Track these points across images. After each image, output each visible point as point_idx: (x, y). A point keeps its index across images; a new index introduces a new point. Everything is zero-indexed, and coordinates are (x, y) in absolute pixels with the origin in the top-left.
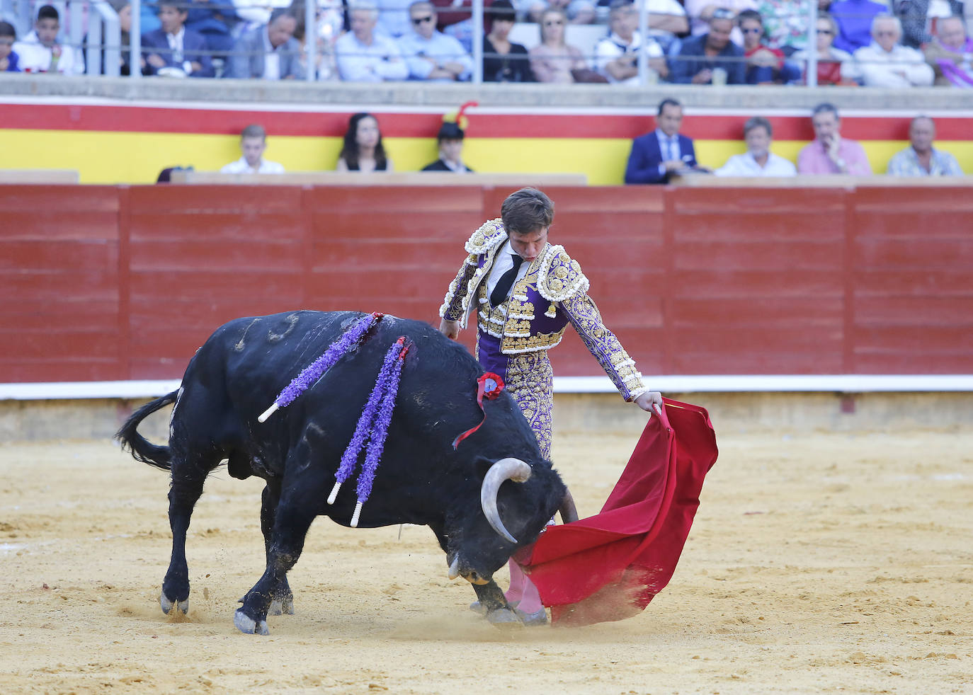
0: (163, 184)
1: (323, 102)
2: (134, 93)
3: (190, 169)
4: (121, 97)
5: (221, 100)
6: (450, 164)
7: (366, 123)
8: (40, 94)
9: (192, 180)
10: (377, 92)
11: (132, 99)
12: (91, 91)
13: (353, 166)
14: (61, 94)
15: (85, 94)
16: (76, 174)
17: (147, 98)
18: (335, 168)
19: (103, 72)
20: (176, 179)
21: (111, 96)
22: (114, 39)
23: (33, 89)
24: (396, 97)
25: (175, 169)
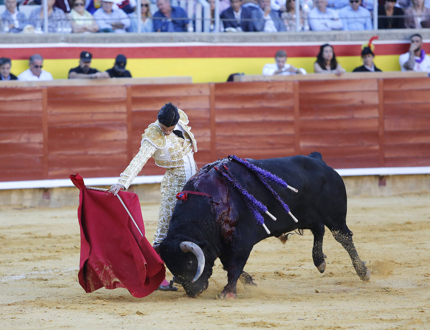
0: (230, 83)
1: (303, 41)
2: (216, 40)
3: (243, 74)
4: (211, 42)
5: (257, 41)
6: (368, 67)
8: (174, 42)
9: (244, 79)
10: (328, 36)
11: (215, 42)
12: (197, 39)
14: (184, 41)
15: (194, 41)
16: (190, 78)
17: (223, 42)
19: (203, 30)
20: (236, 79)
21: (206, 42)
22: (208, 15)
23: (171, 40)
24: (338, 38)
25: (236, 74)
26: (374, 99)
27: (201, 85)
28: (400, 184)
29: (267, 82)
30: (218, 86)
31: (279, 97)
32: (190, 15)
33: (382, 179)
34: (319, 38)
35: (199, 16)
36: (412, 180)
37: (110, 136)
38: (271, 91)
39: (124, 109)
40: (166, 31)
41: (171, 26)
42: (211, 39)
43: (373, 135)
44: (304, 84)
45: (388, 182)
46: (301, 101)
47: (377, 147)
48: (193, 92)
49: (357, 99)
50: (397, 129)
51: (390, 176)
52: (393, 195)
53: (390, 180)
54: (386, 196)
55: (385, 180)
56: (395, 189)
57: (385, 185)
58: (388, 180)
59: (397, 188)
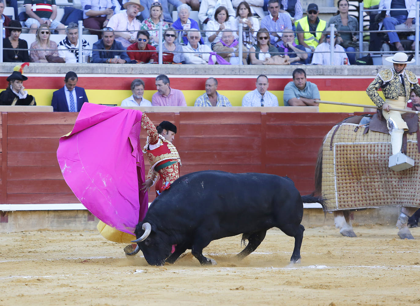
28: (22, 220)
33: (4, 215)
36: (35, 216)
45: (10, 219)
51: (13, 212)
52: (15, 232)
53: (13, 216)
54: (7, 233)
55: (7, 216)
56: (18, 226)
57: (7, 221)
58: (11, 216)
59: (19, 225)
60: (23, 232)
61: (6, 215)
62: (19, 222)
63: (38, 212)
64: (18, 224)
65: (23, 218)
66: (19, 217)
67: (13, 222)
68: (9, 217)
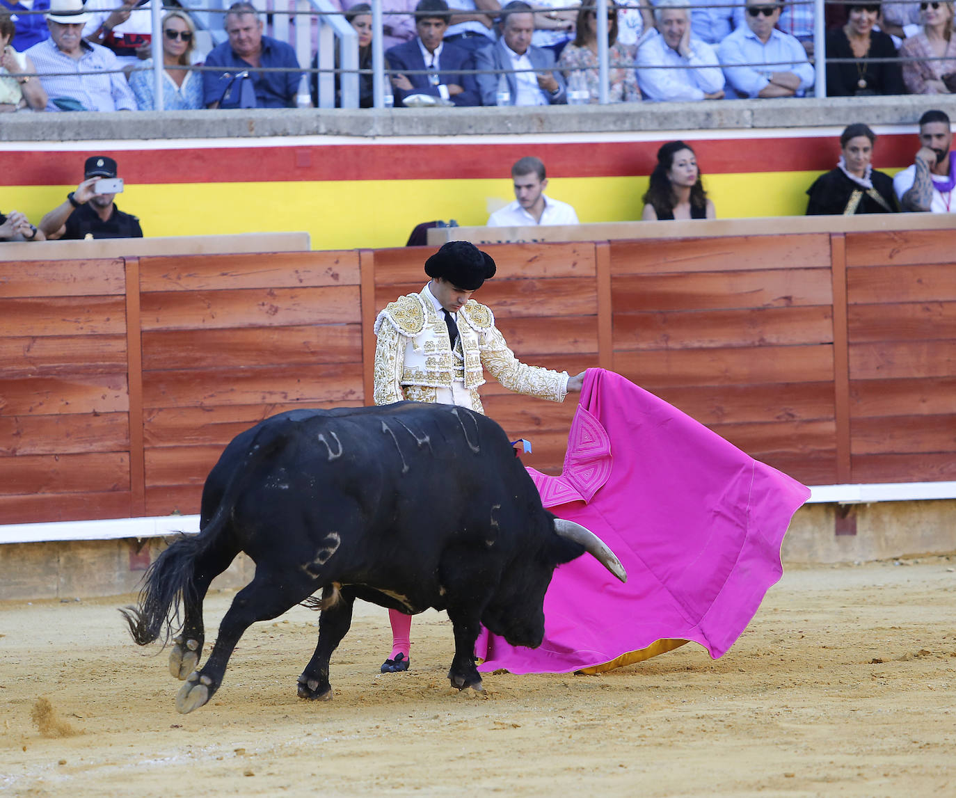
1: (621, 130)
2: (378, 128)
3: (453, 224)
5: (490, 133)
7: (684, 155)
8: (260, 135)
10: (691, 115)
11: (374, 137)
12: (323, 127)
13: (665, 214)
14: (286, 134)
15: (316, 133)
16: (306, 237)
17: (394, 135)
18: (642, 216)
19: (338, 104)
20: (433, 237)
21: (348, 135)
22: (351, 60)
23: (250, 129)
24: (716, 120)
25: (433, 224)
26: (820, 291)
27: (336, 257)
28: (894, 529)
29: (521, 245)
30: (384, 257)
31: (555, 286)
32: (304, 61)
33: (844, 515)
34: (664, 121)
35: (326, 62)
36: (931, 516)
37: (80, 403)
38: (534, 271)
39: (117, 325)
40: (236, 104)
41: (248, 92)
42: (361, 128)
43: (820, 391)
44: (621, 249)
45: (863, 525)
46: (616, 298)
47: (830, 427)
48: (315, 276)
49: (772, 291)
50: (883, 375)
51: (868, 505)
52: (877, 561)
53: (869, 516)
54: (856, 563)
55: (854, 518)
56: (883, 544)
57: (853, 531)
58: (863, 517)
59: (886, 540)
60: (897, 559)
61: (849, 515)
62: (888, 534)
63: (938, 503)
64: (883, 539)
65: (898, 521)
66: (886, 518)
67: (869, 534)
68: (859, 518)
